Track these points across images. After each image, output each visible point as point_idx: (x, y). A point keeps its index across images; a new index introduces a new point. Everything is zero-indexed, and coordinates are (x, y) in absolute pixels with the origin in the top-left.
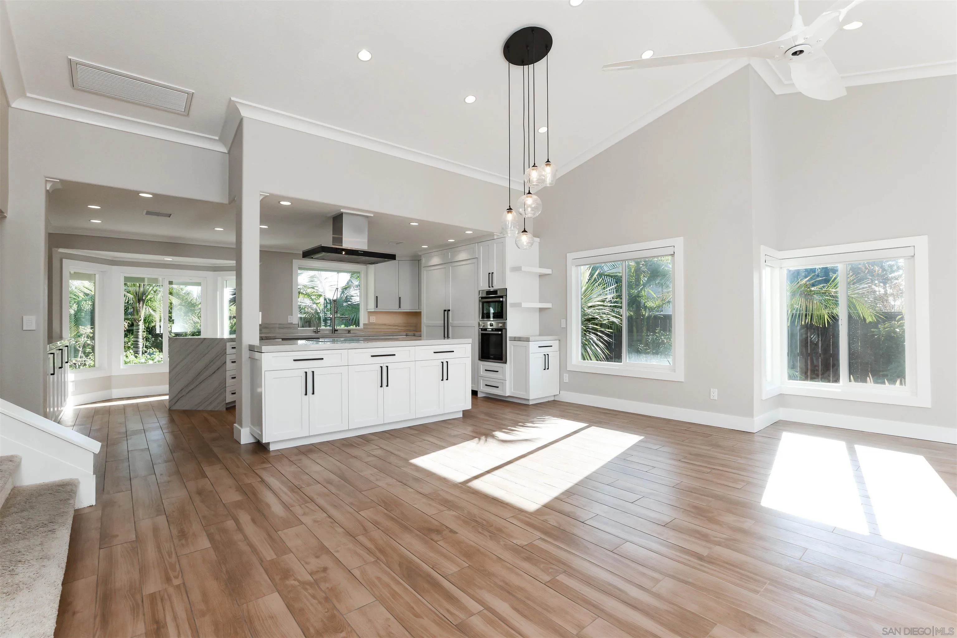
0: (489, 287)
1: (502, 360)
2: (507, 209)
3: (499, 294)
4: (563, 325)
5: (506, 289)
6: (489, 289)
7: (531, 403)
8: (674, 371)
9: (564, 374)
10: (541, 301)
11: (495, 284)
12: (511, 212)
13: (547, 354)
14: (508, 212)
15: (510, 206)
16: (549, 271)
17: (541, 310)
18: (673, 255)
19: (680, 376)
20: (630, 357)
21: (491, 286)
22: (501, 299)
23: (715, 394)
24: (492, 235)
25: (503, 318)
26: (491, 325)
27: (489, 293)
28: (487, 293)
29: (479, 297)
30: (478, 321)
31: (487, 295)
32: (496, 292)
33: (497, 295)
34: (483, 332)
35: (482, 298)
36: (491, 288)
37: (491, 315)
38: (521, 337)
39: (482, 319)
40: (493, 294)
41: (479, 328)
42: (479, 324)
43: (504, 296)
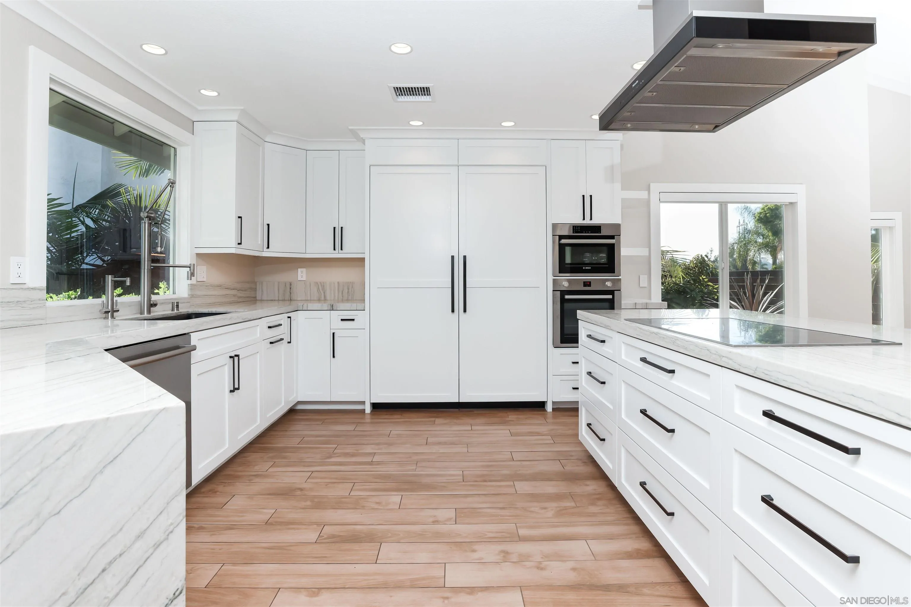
4: (644, 283)
5: (620, 225)
6: (582, 221)
11: (597, 215)
21: (587, 216)
22: (610, 241)
25: (614, 273)
26: (587, 284)
27: (579, 229)
28: (576, 230)
29: (553, 235)
30: (551, 278)
31: (574, 232)
32: (596, 229)
33: (600, 233)
34: (567, 297)
35: (561, 237)
36: (587, 222)
37: (585, 267)
38: (648, 303)
39: (559, 273)
40: (590, 232)
41: (553, 291)
42: (556, 283)
43: (615, 236)
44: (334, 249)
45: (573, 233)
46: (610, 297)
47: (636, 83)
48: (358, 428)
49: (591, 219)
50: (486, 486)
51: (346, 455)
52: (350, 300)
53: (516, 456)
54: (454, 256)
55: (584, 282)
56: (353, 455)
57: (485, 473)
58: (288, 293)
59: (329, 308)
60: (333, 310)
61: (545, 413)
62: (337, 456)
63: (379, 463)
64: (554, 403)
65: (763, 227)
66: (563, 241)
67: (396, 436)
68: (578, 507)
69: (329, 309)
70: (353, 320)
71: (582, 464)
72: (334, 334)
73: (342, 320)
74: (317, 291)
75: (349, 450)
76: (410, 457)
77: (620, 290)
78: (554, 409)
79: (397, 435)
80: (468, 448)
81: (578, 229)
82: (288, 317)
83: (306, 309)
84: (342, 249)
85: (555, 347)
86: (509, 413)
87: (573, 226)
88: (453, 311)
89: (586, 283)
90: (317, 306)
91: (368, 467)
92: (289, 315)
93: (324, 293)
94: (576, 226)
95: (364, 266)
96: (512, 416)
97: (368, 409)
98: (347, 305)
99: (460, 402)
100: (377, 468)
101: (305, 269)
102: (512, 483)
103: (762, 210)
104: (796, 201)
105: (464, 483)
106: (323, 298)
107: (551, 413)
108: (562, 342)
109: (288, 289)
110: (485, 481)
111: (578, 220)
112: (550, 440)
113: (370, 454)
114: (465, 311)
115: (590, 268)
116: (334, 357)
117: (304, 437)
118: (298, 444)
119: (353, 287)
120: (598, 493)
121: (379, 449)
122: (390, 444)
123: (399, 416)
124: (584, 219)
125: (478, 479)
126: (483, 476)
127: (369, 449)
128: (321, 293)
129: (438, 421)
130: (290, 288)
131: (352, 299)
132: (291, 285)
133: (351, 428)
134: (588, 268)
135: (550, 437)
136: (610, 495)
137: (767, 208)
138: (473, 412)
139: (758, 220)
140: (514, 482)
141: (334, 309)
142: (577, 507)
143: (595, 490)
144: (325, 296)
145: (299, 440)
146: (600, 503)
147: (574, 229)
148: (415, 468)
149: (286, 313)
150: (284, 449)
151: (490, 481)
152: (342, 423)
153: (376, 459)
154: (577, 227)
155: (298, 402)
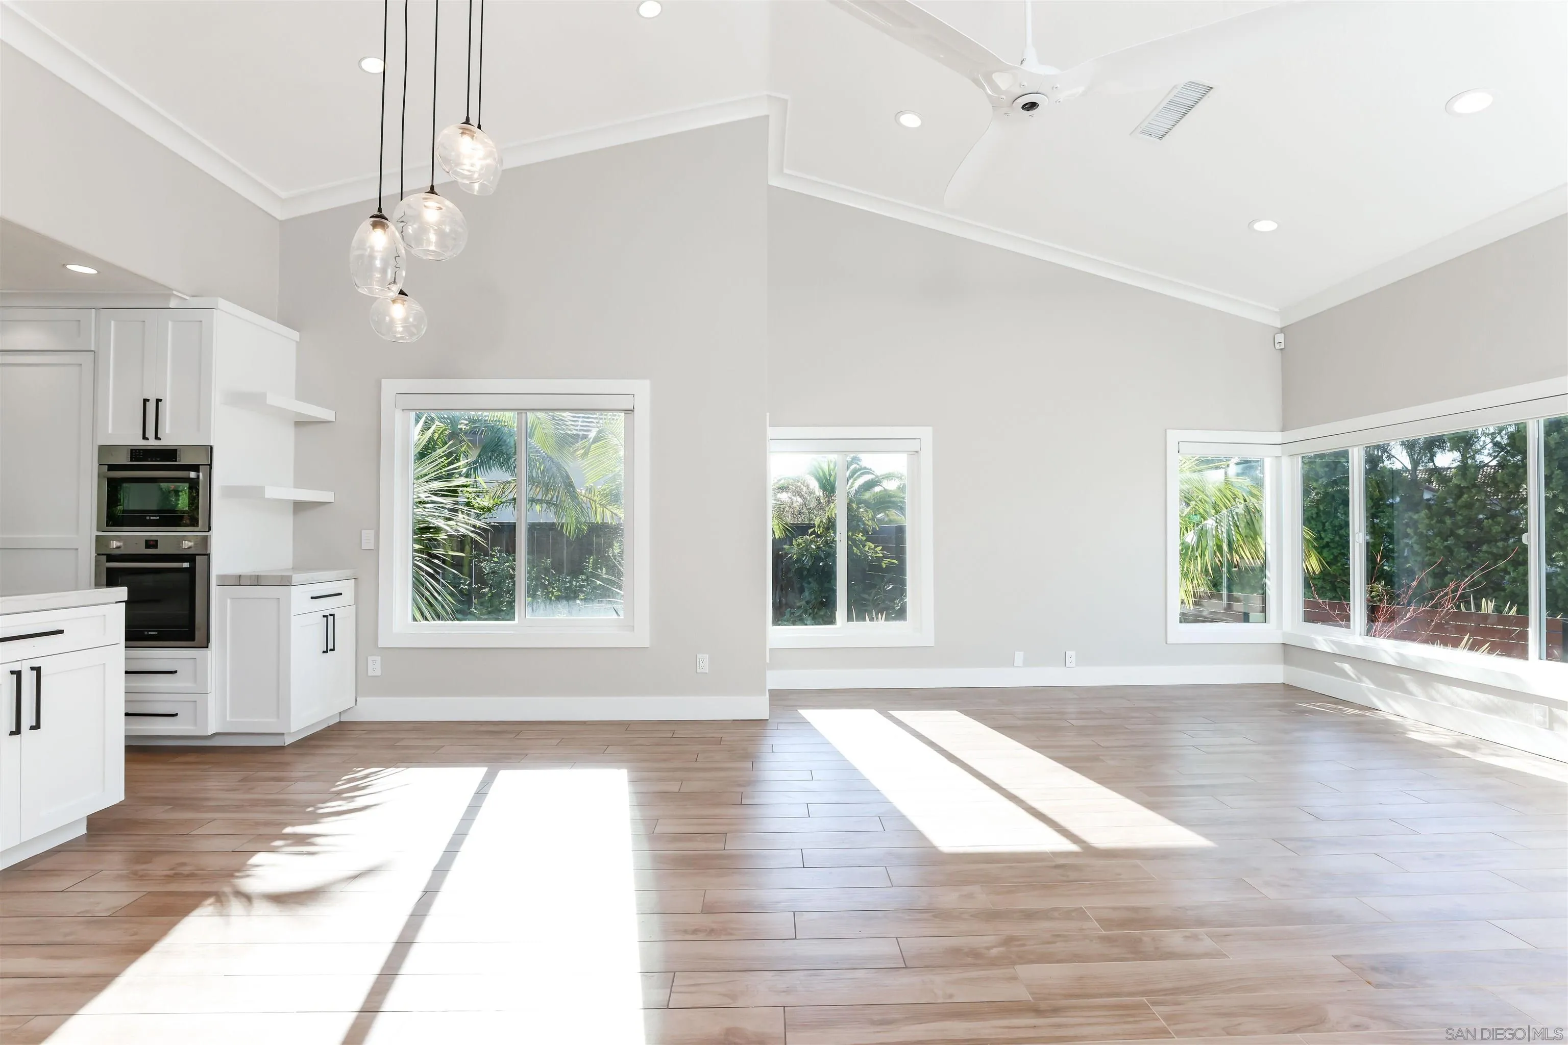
0: (144, 438)
1: (193, 639)
2: (372, 217)
3: (184, 460)
4: (368, 544)
5: (212, 448)
6: (145, 442)
7: (288, 741)
8: (632, 628)
9: (370, 659)
10: (299, 483)
11: (167, 431)
12: (384, 226)
13: (331, 615)
14: (375, 225)
15: (380, 210)
16: (326, 414)
17: (299, 507)
18: (629, 411)
19: (641, 637)
20: (535, 609)
21: (151, 433)
22: (193, 475)
23: (704, 663)
24: (166, 293)
25: (199, 526)
26: (151, 544)
27: (141, 454)
28: (135, 455)
29: (99, 465)
30: (93, 534)
31: (133, 459)
32: (170, 453)
33: (176, 461)
34: (119, 565)
35: (112, 467)
36: (152, 442)
37: (150, 516)
38: (261, 575)
39: (108, 526)
40: (159, 459)
41: (94, 555)
42: (100, 541)
43: (200, 466)
45: (131, 460)
46: (186, 565)
49: (159, 439)
55: (147, 541)
66: (115, 474)
77: (208, 555)
81: (139, 455)
87: (129, 451)
89: (149, 543)
94: (134, 450)
111: (137, 441)
115: (159, 518)
124: (147, 439)
134: (155, 518)
147: (131, 454)
154: (138, 451)
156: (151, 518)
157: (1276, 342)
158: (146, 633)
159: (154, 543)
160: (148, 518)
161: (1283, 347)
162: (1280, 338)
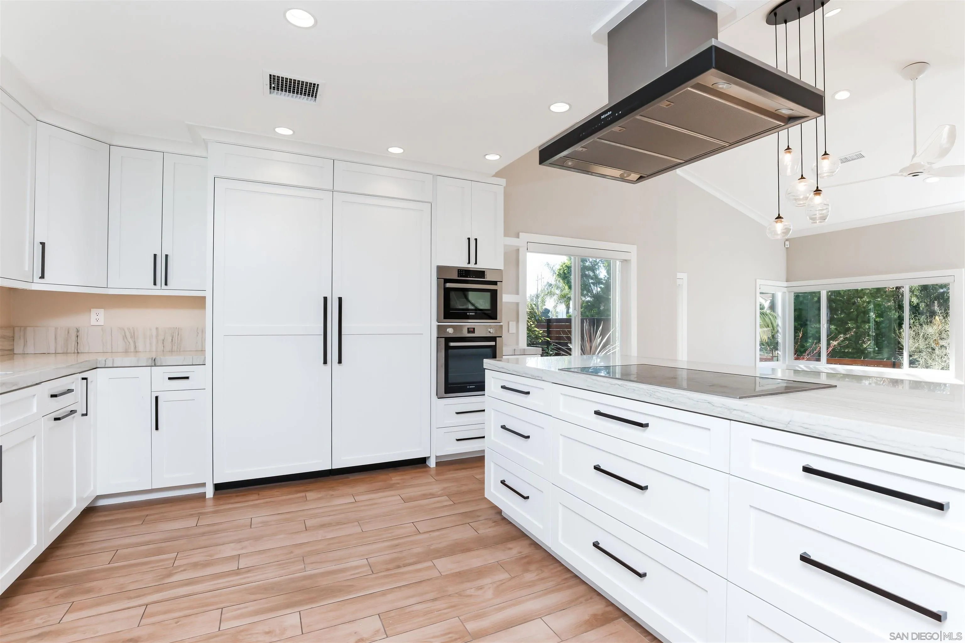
3: (488, 278)
4: (512, 330)
6: (469, 266)
11: (482, 260)
21: (472, 260)
25: (496, 319)
28: (461, 273)
29: (437, 278)
30: (435, 324)
32: (481, 273)
33: (484, 278)
34: (452, 344)
35: (446, 281)
36: (472, 266)
39: (444, 319)
40: (474, 277)
41: (437, 338)
42: (440, 329)
43: (498, 282)
44: (155, 284)
45: (458, 277)
46: (493, 343)
47: (607, 115)
48: (202, 522)
49: (476, 263)
50: (403, 573)
51: (195, 565)
52: (174, 351)
53: (422, 527)
54: (327, 297)
55: (468, 329)
56: (205, 565)
57: (395, 555)
58: (74, 343)
59: (150, 363)
60: (155, 366)
61: (427, 469)
62: (182, 571)
63: (249, 570)
64: (437, 457)
65: (561, 281)
66: (449, 285)
67: (260, 525)
68: (514, 577)
69: (149, 365)
70: (187, 378)
71: (494, 523)
72: (157, 398)
73: (170, 379)
74: (124, 339)
75: (198, 557)
76: (292, 552)
77: (501, 337)
78: (437, 464)
79: (262, 523)
80: (360, 526)
81: (463, 274)
82: (83, 379)
83: (112, 366)
84: (166, 284)
85: (438, 398)
86: (391, 475)
87: (458, 270)
88: (325, 362)
89: (470, 330)
90: (128, 361)
91: (235, 579)
92: (84, 375)
93: (135, 343)
94: (462, 270)
95: (204, 307)
96: (395, 477)
97: (210, 492)
98: (178, 359)
99: (332, 468)
100: (248, 577)
101: (103, 310)
102: (429, 564)
103: (561, 266)
104: (630, 259)
105: (374, 576)
106: (132, 349)
107: (435, 469)
108: (447, 392)
109: (74, 338)
110: (399, 567)
111: (462, 263)
112: (447, 501)
113: (232, 558)
114: (340, 362)
115: (474, 314)
116: (157, 428)
117: (117, 550)
118: (109, 564)
119: (179, 333)
120: (525, 555)
121: (242, 548)
122: (257, 539)
123: (255, 497)
124: (469, 263)
125: (390, 566)
126: (392, 561)
127: (228, 551)
128: (129, 343)
129: (311, 495)
130: (77, 336)
131: (178, 350)
132: (78, 331)
133: (192, 522)
134: (472, 314)
135: (445, 498)
136: (538, 555)
137: (565, 265)
138: (348, 478)
139: (558, 275)
140: (432, 561)
141: (157, 365)
142: (512, 578)
143: (521, 553)
144: (135, 347)
145: (107, 557)
146: (533, 567)
147: (459, 273)
148: (303, 566)
149: (79, 373)
150: (88, 576)
151: (405, 566)
152: (175, 519)
153: (243, 563)
155: (98, 496)
156: (470, 314)
157: (786, 244)
158: (468, 387)
159: (472, 330)
160: (468, 314)
161: (788, 247)
162: (787, 243)
